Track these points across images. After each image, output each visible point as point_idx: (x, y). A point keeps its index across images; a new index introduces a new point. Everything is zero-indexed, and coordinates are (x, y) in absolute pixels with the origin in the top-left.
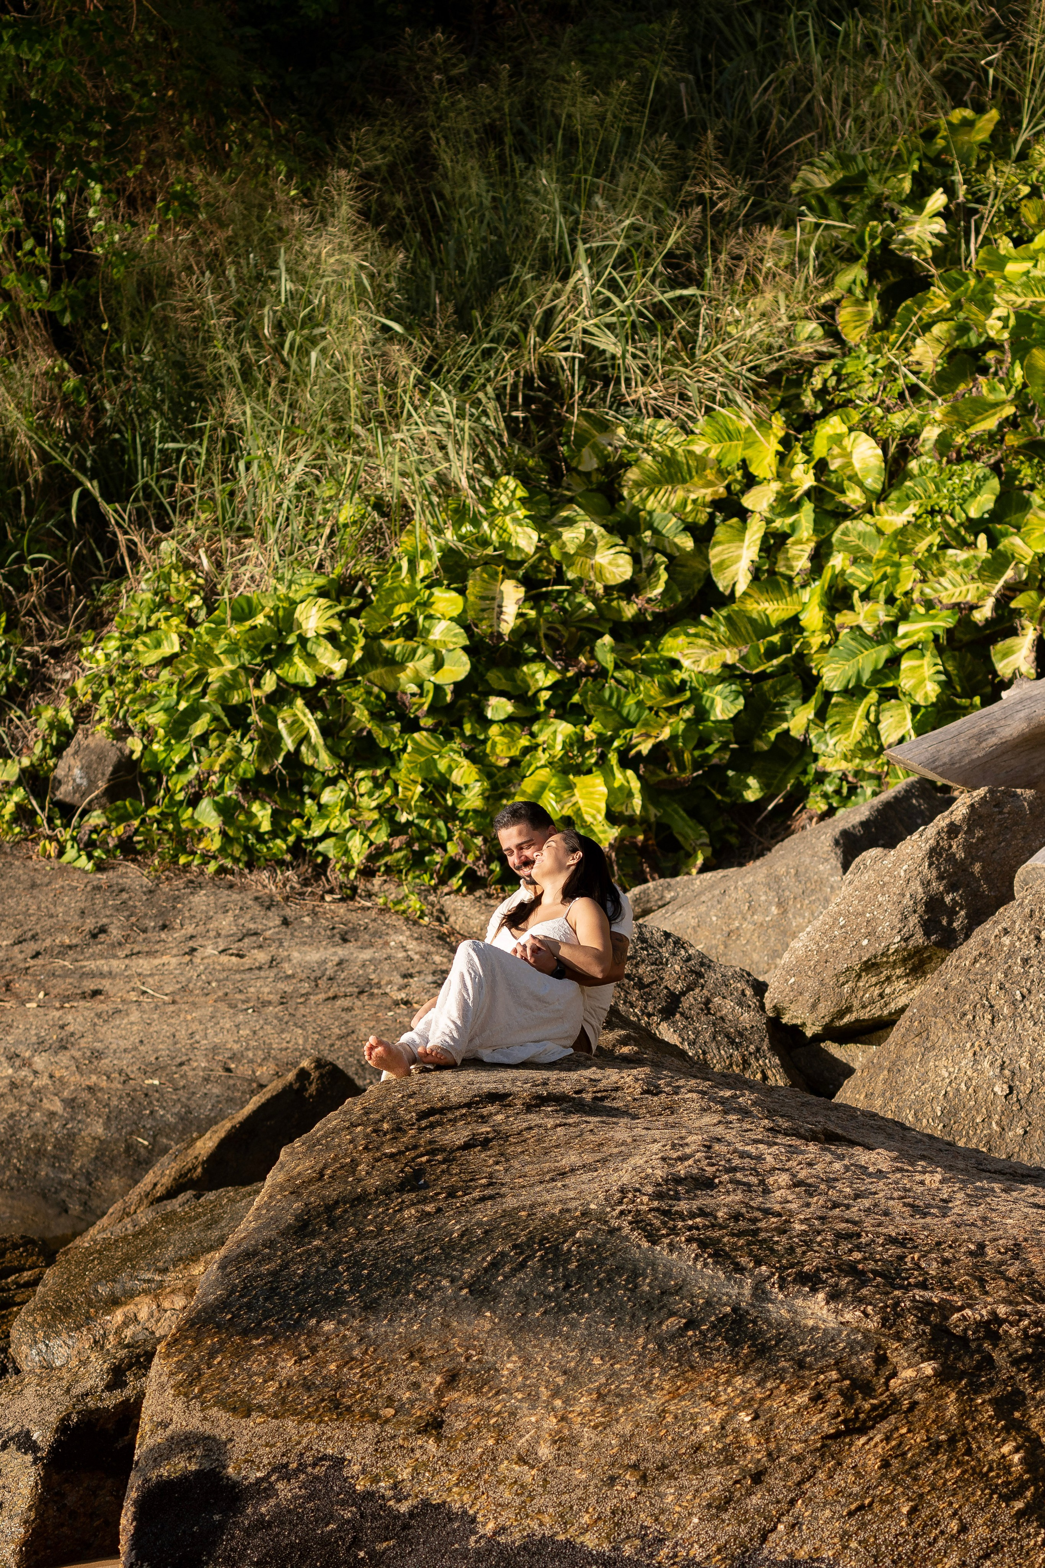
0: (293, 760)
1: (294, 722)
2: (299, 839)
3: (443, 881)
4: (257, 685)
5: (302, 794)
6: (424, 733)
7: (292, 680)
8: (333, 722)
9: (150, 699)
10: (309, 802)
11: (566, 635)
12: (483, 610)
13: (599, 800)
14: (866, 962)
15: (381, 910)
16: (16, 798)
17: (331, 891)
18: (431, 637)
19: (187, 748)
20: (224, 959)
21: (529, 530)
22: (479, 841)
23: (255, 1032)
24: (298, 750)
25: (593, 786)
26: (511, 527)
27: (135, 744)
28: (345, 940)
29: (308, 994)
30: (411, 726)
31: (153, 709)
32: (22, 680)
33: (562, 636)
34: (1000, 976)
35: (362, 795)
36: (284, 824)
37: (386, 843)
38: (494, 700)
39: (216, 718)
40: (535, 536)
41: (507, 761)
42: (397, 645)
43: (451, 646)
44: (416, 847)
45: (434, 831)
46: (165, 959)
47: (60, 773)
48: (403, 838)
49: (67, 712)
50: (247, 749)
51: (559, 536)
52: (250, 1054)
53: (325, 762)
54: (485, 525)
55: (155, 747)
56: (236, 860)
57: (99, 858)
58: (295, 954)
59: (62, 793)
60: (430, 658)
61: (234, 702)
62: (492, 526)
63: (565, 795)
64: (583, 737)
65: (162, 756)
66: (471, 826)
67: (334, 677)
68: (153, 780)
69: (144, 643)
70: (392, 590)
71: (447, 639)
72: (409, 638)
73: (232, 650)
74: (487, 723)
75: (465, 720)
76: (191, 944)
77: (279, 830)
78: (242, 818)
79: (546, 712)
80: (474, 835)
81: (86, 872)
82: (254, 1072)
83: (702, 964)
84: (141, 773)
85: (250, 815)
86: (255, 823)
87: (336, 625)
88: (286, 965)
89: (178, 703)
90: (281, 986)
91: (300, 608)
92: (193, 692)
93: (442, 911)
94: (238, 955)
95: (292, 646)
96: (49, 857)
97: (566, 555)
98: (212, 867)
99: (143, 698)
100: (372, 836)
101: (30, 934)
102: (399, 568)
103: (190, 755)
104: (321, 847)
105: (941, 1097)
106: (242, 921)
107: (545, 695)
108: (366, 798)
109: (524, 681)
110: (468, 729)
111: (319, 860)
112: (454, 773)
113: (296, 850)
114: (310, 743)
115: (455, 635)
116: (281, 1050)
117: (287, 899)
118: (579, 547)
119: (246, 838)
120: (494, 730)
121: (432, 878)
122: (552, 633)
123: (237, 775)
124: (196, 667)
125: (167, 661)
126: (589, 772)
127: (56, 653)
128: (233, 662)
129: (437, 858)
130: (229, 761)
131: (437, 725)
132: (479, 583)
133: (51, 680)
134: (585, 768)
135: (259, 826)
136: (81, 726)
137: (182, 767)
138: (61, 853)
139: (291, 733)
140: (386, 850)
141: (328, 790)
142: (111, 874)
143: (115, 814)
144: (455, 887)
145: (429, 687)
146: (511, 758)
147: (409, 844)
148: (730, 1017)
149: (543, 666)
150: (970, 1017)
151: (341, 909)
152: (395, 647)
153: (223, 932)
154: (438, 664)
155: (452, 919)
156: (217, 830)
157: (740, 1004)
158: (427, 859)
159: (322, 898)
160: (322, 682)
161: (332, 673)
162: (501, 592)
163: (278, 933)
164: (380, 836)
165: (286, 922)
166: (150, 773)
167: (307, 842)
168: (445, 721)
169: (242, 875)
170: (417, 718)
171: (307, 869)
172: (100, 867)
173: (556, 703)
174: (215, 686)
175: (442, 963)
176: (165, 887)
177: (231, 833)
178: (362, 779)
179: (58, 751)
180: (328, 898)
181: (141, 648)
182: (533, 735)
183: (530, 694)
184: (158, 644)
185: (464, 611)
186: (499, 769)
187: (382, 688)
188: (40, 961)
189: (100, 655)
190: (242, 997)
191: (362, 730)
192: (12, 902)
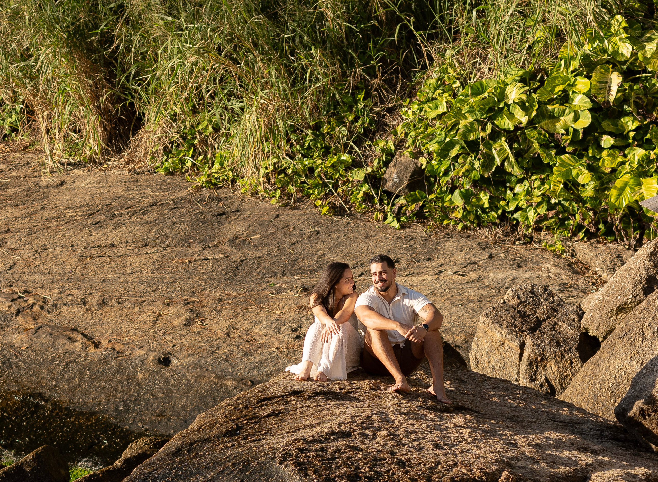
0: (501, 169)
1: (501, 150)
2: (504, 211)
3: (575, 234)
4: (484, 130)
5: (506, 188)
6: (567, 155)
7: (502, 126)
8: (522, 149)
9: (432, 137)
10: (509, 192)
11: (646, 101)
12: (601, 89)
13: (653, 191)
14: (619, 307)
15: (543, 249)
16: (364, 189)
17: (519, 239)
18: (574, 103)
19: (448, 163)
20: (455, 277)
21: (628, 45)
22: (591, 213)
23: (459, 318)
24: (503, 164)
25: (652, 184)
26: (619, 43)
27: (423, 161)
28: (519, 267)
29: (494, 296)
30: (561, 151)
31: (433, 142)
32: (372, 126)
33: (643, 102)
34: (650, 319)
35: (535, 188)
36: (496, 203)
37: (545, 214)
38: (605, 137)
39: (463, 148)
40: (630, 47)
41: (611, 169)
42: (555, 108)
43: (583, 109)
44: (560, 216)
45: (571, 208)
46: (425, 277)
47: (386, 176)
48: (554, 211)
49: (392, 143)
50: (477, 164)
51: (644, 47)
52: (454, 329)
53: (517, 171)
54: (606, 41)
55: (433, 162)
56: (472, 223)
57: (403, 221)
58: (492, 274)
59: (388, 186)
60: (572, 114)
61: (471, 139)
62: (609, 42)
63: (637, 188)
64: (649, 157)
65: (436, 167)
66: (588, 205)
67: (523, 125)
68: (432, 180)
69: (429, 107)
70: (556, 78)
71: (581, 104)
72: (562, 104)
73: (471, 111)
74: (601, 149)
75: (590, 148)
76: (441, 269)
77: (493, 206)
78: (474, 200)
79: (633, 143)
80: (589, 210)
81: (395, 228)
82: (454, 339)
83: (558, 305)
84: (426, 176)
85: (479, 199)
86: (481, 203)
87: (524, 97)
88: (486, 280)
89: (445, 139)
90: (481, 291)
91: (508, 87)
92: (452, 133)
93: (574, 250)
94: (462, 275)
95: (503, 108)
96: (379, 220)
97: (645, 58)
98: (460, 226)
99: (428, 135)
100: (539, 210)
101: (360, 263)
102: (560, 66)
103: (450, 167)
104: (515, 216)
105: (613, 378)
106: (468, 256)
107: (632, 134)
108: (536, 190)
109: (622, 126)
110: (590, 153)
111: (515, 222)
112: (580, 177)
113: (503, 217)
114: (509, 160)
115: (585, 103)
116: (470, 327)
117: (495, 244)
118: (654, 54)
119: (477, 211)
120: (605, 153)
121: (569, 233)
122: (638, 100)
123: (471, 178)
124: (454, 120)
125: (440, 117)
126: (651, 176)
127: (391, 111)
128: (472, 117)
129: (572, 222)
130: (467, 171)
131: (575, 151)
132: (599, 74)
133: (387, 125)
134: (649, 174)
135: (483, 205)
136: (399, 151)
137: (446, 173)
138: (385, 218)
139: (499, 156)
140: (545, 218)
141: (518, 185)
142: (408, 230)
143: (411, 198)
144: (580, 238)
145: (571, 130)
146: (612, 168)
147: (557, 215)
148: (564, 332)
149: (632, 118)
150: (632, 339)
151: (522, 249)
152: (554, 109)
153: (458, 262)
154: (576, 118)
155: (578, 255)
156: (461, 207)
157: (570, 325)
158: (566, 222)
159: (514, 243)
160: (517, 128)
161: (521, 123)
162: (611, 79)
163: (485, 263)
164: (542, 210)
165: (491, 257)
166: (431, 176)
167: (509, 213)
168: (579, 148)
169: (475, 230)
170: (565, 147)
171: (508, 228)
172: (403, 227)
173: (638, 138)
174: (461, 131)
175: (566, 279)
176: (433, 237)
177: (468, 209)
178: (536, 179)
179: (386, 164)
180: (517, 243)
181: (428, 109)
182: (625, 156)
183: (625, 133)
184: (437, 107)
185: (590, 90)
186: (605, 174)
187: (546, 131)
188: (363, 278)
189: (410, 112)
190: (459, 297)
191: (535, 154)
192: (354, 246)
